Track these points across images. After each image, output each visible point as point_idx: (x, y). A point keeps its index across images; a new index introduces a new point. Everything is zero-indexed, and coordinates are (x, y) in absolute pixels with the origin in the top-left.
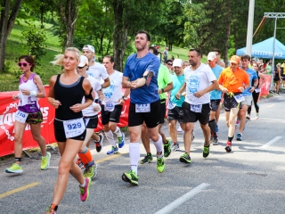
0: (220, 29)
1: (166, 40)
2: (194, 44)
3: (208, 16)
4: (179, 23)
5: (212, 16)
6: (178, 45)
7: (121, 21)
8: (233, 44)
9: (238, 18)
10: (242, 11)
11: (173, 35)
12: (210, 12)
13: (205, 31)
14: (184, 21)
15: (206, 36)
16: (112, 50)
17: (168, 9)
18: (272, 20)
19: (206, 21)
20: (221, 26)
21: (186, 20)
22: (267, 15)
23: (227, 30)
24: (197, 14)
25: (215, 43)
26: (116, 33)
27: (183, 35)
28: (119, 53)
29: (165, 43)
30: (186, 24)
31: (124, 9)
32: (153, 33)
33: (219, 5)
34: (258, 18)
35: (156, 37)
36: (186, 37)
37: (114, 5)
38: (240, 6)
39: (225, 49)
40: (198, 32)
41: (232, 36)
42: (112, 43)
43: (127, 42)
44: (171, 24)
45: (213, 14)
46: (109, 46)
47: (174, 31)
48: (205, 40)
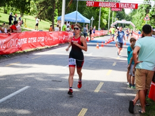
2: (35, 13)
4: (27, 1)
8: (57, 14)
11: (24, 8)
13: (41, 6)
14: (30, 0)
15: (42, 9)
20: (50, 4)
25: (47, 13)
27: (30, 8)
29: (19, 12)
30: (31, 2)
35: (14, 8)
36: (31, 9)
40: (37, 7)
41: (57, 10)
47: (25, 5)
48: (41, 11)
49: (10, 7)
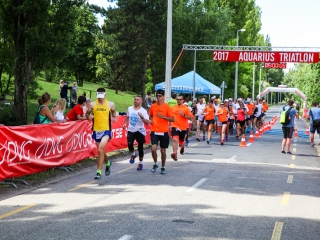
0: (136, 62)
1: (75, 75)
2: (107, 79)
3: (122, 48)
4: (90, 55)
5: (126, 48)
6: (89, 80)
7: (23, 53)
8: (150, 78)
9: (155, 50)
10: (159, 43)
11: (84, 69)
12: (124, 43)
13: (119, 64)
14: (95, 54)
15: (120, 70)
16: (13, 86)
17: (78, 39)
18: (190, 53)
19: (121, 53)
20: (137, 58)
21: (98, 52)
22: (185, 47)
23: (144, 63)
24: (110, 45)
25: (131, 77)
26: (18, 66)
27: (95, 69)
28: (22, 89)
29: (74, 78)
30: (97, 57)
31: (27, 40)
32: (60, 66)
33: (134, 36)
34: (176, 50)
35: (64, 71)
36: (99, 71)
37: (15, 35)
38: (157, 38)
39: (142, 85)
40: (112, 66)
41: (149, 70)
42: (13, 78)
43: (31, 78)
44: (81, 56)
45: (127, 46)
46: (9, 81)
47: (85, 64)
48: (119, 74)
49: (57, 69)
